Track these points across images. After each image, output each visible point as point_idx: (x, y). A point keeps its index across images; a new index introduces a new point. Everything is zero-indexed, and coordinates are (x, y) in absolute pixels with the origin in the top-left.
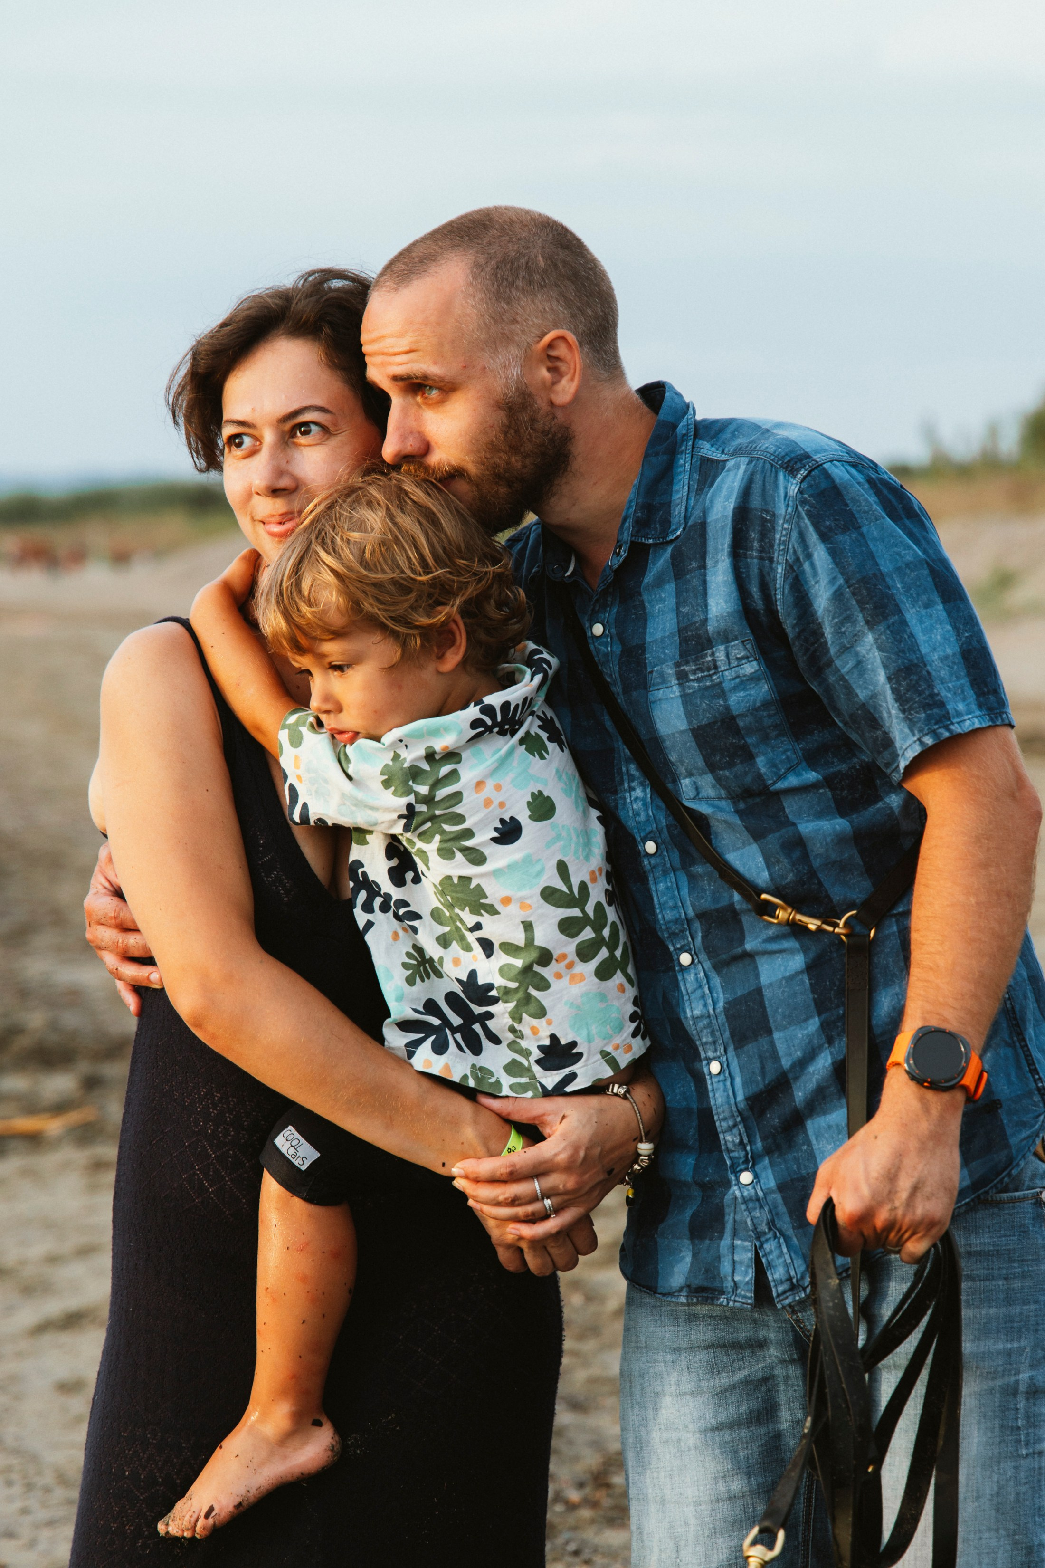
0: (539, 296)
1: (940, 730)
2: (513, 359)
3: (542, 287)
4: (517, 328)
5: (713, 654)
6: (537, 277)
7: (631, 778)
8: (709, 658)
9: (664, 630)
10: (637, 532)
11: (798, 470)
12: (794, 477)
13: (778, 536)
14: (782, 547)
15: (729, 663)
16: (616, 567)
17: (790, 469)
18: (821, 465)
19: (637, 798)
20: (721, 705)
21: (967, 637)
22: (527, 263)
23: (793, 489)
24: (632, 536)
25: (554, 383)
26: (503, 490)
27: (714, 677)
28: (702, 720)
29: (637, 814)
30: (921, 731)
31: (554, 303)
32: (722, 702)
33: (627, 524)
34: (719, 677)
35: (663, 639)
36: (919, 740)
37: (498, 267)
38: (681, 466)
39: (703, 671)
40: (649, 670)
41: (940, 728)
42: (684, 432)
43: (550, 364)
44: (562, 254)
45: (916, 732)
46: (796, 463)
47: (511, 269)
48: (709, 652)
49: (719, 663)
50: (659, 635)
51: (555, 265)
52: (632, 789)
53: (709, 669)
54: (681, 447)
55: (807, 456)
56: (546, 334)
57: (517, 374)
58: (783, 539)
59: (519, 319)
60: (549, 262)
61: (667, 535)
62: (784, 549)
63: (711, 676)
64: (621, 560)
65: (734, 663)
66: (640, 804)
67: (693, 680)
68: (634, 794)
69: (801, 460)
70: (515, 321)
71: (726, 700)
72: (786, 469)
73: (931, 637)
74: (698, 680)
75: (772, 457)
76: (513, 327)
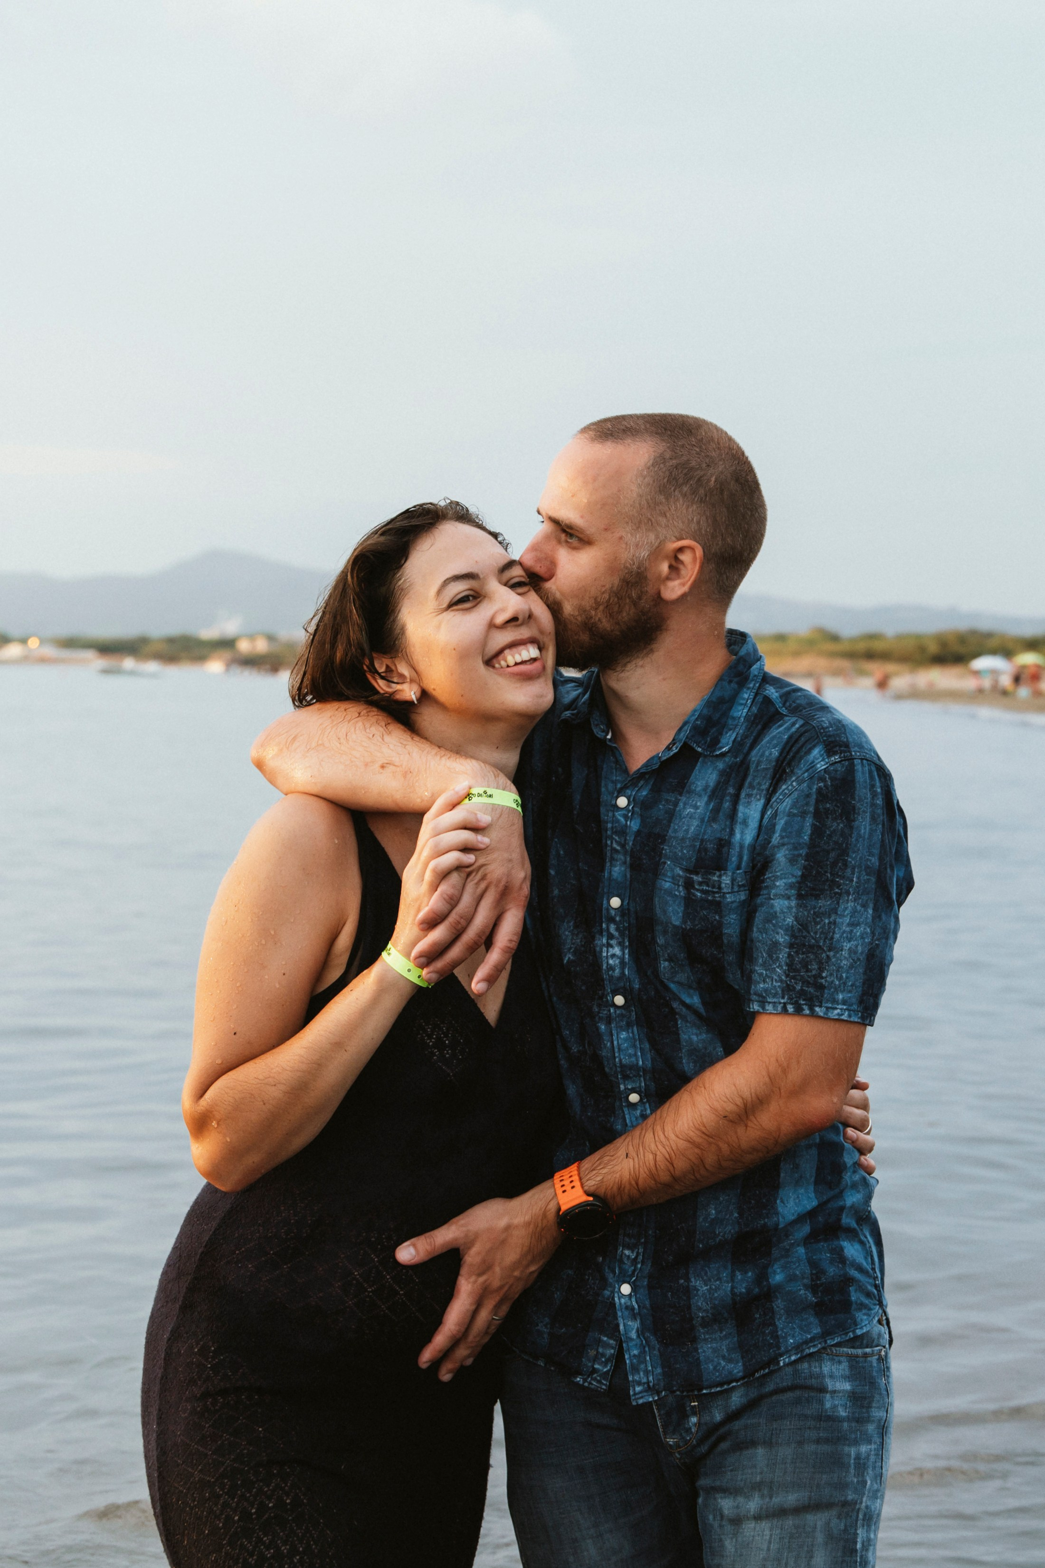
0: (695, 507)
1: (804, 1007)
2: (647, 543)
3: (701, 501)
4: (663, 521)
5: (720, 876)
6: (702, 491)
7: (611, 937)
8: (716, 878)
9: (687, 831)
10: (693, 736)
11: (835, 753)
12: (829, 756)
13: (784, 787)
14: (781, 797)
15: (732, 888)
16: (664, 758)
17: (829, 747)
18: (853, 759)
19: (613, 956)
20: (715, 920)
21: (876, 944)
22: (701, 477)
23: (821, 766)
24: (687, 738)
25: (668, 578)
26: (585, 637)
27: (717, 895)
28: (697, 925)
29: (611, 968)
30: (790, 998)
31: (704, 518)
32: (717, 917)
33: (686, 728)
34: (720, 897)
35: (683, 839)
36: (785, 1004)
37: (676, 467)
38: (744, 699)
39: (708, 886)
40: (663, 860)
41: (806, 1004)
42: (756, 673)
43: (674, 563)
44: (733, 486)
45: (786, 997)
46: (836, 746)
47: (686, 474)
48: (718, 873)
49: (723, 885)
50: (680, 835)
51: (722, 491)
52: (609, 946)
53: (713, 887)
54: (750, 683)
55: (847, 745)
56: (683, 539)
57: (644, 556)
58: (786, 791)
59: (668, 515)
60: (718, 486)
61: (714, 751)
62: (781, 799)
63: (714, 893)
64: (672, 754)
65: (736, 889)
66: (617, 961)
67: (698, 890)
68: (611, 951)
69: (840, 746)
70: (664, 515)
71: (721, 917)
72: (826, 746)
73: (852, 931)
74: (702, 891)
75: (822, 731)
76: (660, 518)
